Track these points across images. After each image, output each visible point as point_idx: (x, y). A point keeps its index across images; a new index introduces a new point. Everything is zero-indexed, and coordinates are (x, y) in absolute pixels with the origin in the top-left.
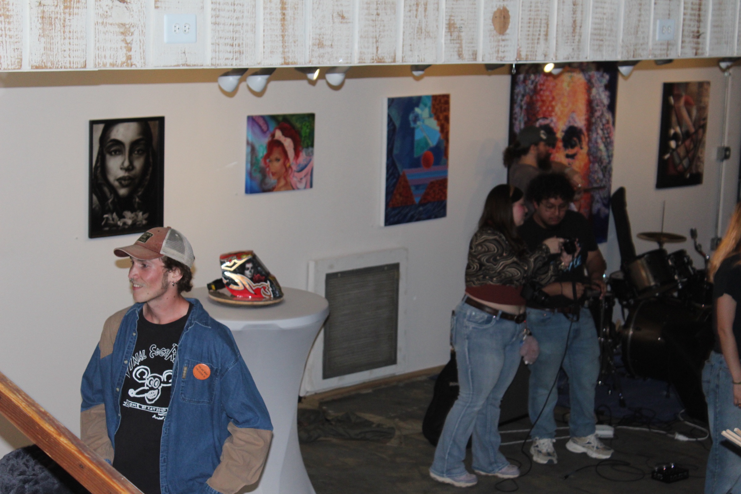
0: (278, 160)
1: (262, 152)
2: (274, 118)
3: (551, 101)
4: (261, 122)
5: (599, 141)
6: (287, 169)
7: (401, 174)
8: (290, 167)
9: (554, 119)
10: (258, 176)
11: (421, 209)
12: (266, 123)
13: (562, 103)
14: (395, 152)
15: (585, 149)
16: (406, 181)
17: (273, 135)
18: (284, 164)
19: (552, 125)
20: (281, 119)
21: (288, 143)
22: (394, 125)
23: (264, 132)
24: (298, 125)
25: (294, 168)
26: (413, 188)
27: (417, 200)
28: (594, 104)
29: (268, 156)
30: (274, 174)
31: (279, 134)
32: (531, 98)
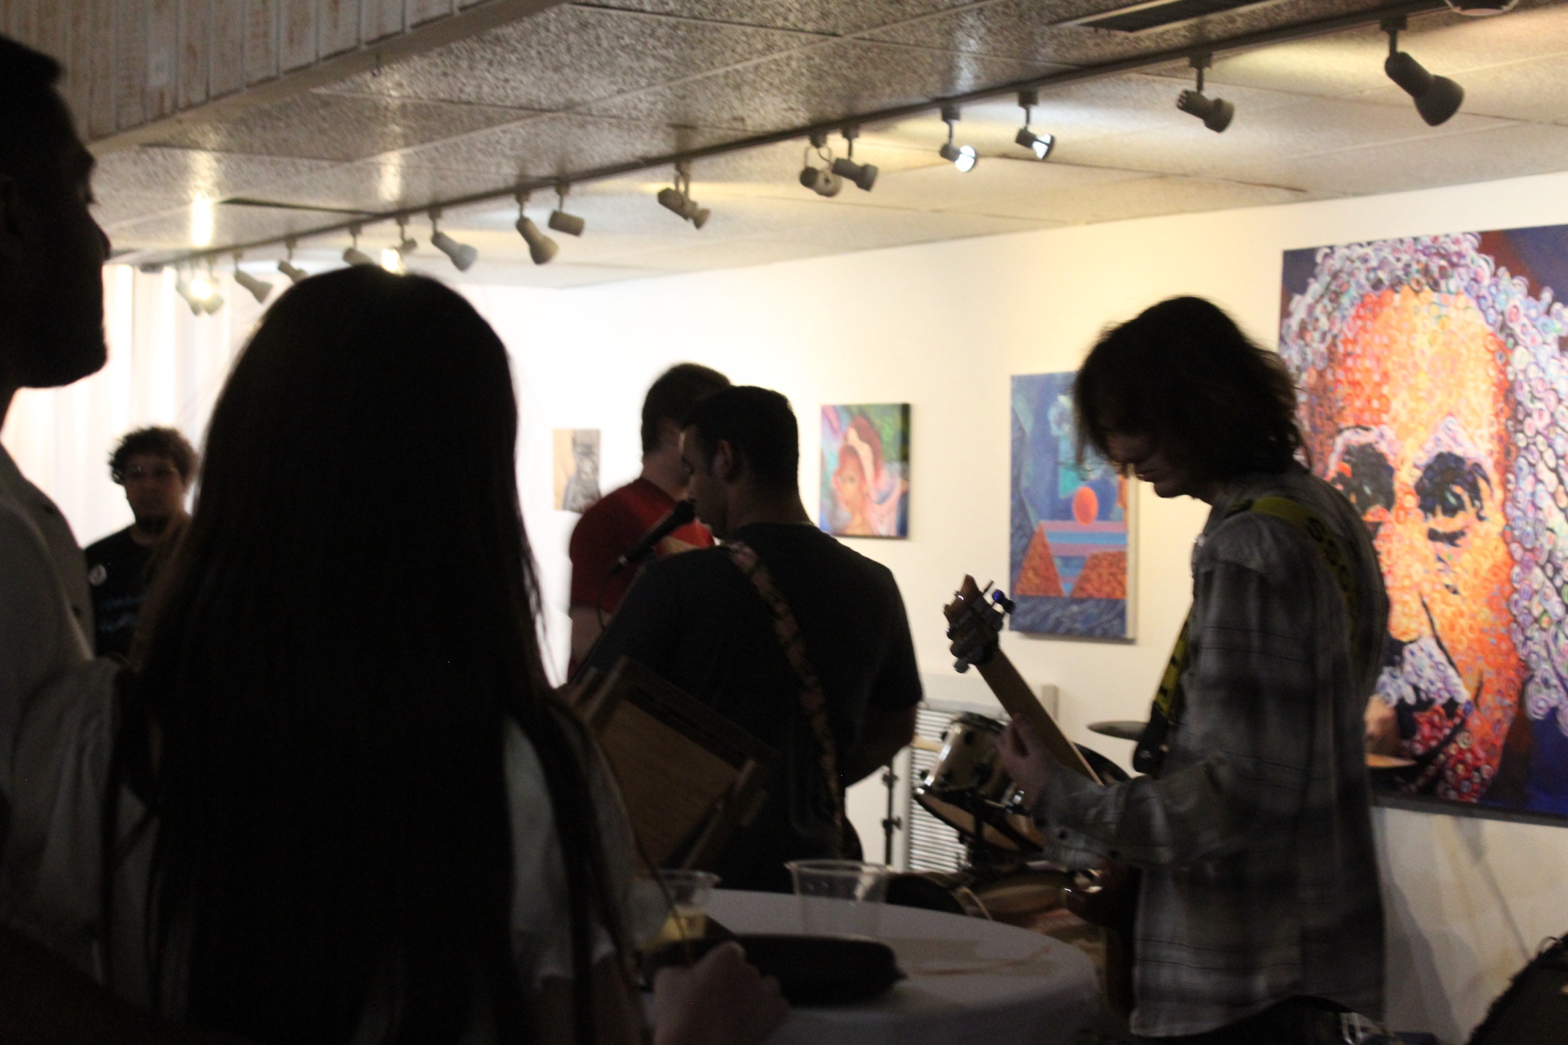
0: (852, 479)
1: (833, 465)
2: (847, 409)
3: (1378, 385)
4: (832, 416)
5: (1546, 502)
6: (865, 496)
7: (1036, 529)
8: (868, 495)
9: (1389, 433)
10: (828, 503)
11: (1075, 608)
12: (838, 418)
13: (1413, 388)
14: (1025, 483)
15: (1495, 523)
16: (1045, 546)
17: (846, 438)
18: (860, 489)
19: (1383, 447)
20: (855, 411)
21: (865, 451)
22: (1021, 429)
23: (834, 431)
24: (877, 421)
25: (874, 496)
26: (1058, 563)
27: (1066, 588)
28: (1523, 395)
29: (839, 473)
30: (848, 503)
31: (853, 437)
32: (1321, 374)
